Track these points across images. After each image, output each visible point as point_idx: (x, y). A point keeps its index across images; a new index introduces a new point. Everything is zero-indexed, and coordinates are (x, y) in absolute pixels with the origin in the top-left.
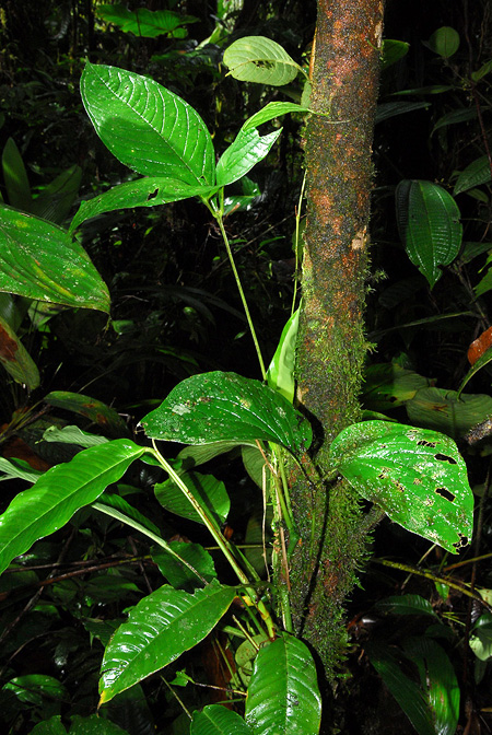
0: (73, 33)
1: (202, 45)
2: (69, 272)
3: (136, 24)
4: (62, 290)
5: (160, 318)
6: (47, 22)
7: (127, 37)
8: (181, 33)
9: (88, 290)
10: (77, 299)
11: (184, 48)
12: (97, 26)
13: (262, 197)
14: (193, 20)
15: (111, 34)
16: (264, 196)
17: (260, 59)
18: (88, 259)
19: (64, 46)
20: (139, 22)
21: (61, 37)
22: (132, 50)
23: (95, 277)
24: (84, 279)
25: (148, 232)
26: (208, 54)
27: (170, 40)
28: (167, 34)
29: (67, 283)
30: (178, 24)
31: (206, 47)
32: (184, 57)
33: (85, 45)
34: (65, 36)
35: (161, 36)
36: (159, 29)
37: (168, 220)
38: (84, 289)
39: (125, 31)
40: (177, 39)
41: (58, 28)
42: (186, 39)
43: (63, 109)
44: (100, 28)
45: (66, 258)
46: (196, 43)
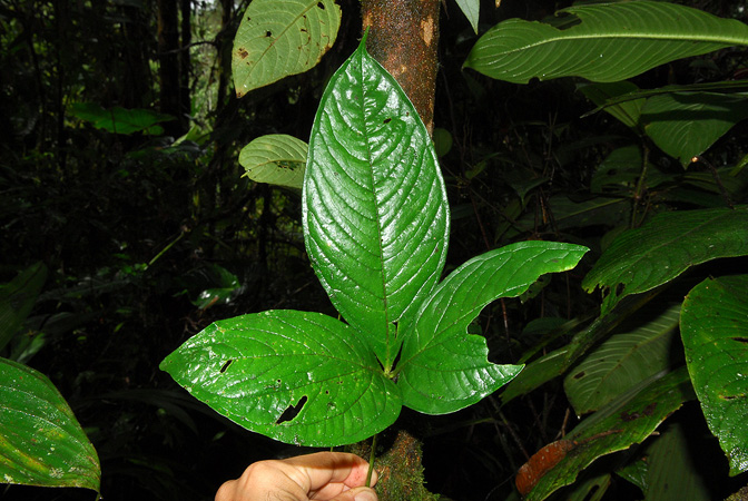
0: (41, 129)
1: (179, 141)
2: (42, 434)
3: (111, 122)
4: (30, 462)
5: (130, 422)
6: (12, 119)
7: (98, 134)
8: (157, 130)
9: (69, 458)
10: (53, 473)
11: (160, 144)
12: (67, 123)
13: (241, 289)
14: (169, 118)
15: (82, 130)
16: (243, 288)
17: (282, 158)
18: (69, 412)
19: (31, 141)
20: (113, 119)
21: (27, 132)
22: (103, 146)
23: (78, 438)
24: (63, 442)
25: (118, 328)
26: (184, 150)
27: (147, 136)
28: (142, 131)
29: (38, 450)
30: (153, 122)
31: (183, 143)
32: (161, 153)
33: (53, 141)
34: (33, 132)
35: (136, 132)
36: (134, 126)
37: (141, 315)
38: (62, 457)
39: (98, 127)
40: (153, 136)
41: (25, 125)
42: (162, 136)
43: (29, 205)
44: (70, 125)
45: (39, 413)
46: (172, 139)
